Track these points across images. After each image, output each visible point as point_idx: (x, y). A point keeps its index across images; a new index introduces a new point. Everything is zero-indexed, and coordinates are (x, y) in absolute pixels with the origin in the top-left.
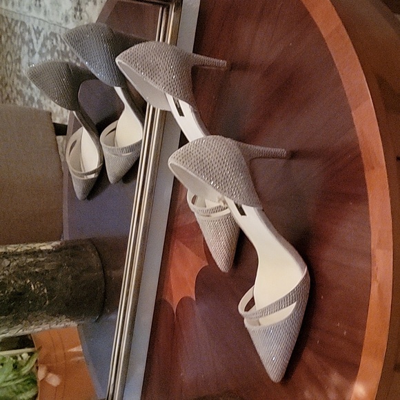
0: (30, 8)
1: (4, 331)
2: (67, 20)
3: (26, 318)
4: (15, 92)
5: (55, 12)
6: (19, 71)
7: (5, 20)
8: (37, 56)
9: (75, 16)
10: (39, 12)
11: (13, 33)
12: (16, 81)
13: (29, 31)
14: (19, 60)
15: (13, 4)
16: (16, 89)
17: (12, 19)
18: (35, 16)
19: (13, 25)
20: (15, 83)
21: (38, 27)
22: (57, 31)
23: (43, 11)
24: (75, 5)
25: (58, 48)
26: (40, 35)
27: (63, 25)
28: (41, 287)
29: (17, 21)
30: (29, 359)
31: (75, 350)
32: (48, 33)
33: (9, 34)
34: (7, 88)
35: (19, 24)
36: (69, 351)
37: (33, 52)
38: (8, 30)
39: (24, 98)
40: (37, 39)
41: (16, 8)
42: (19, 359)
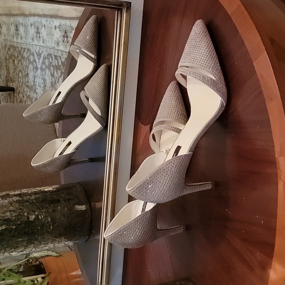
0: (33, 39)
1: (22, 249)
2: (58, 44)
3: (36, 239)
4: (26, 97)
5: (50, 40)
6: (28, 82)
7: (17, 49)
8: (39, 71)
9: (63, 41)
10: (39, 41)
11: (23, 57)
12: (26, 89)
13: (33, 55)
14: (27, 75)
15: (21, 38)
16: (26, 95)
17: (22, 48)
18: (36, 44)
19: (22, 51)
20: (25, 91)
21: (39, 51)
22: (52, 52)
23: (42, 40)
24: (63, 34)
25: (53, 64)
26: (40, 57)
27: (56, 48)
28: (46, 216)
29: (25, 49)
30: (43, 281)
31: (74, 273)
32: (46, 54)
33: (20, 58)
34: (20, 94)
35: (26, 51)
36: (71, 274)
37: (36, 68)
38: (19, 56)
39: (32, 100)
40: (39, 59)
41: (24, 40)
42: (36, 282)
